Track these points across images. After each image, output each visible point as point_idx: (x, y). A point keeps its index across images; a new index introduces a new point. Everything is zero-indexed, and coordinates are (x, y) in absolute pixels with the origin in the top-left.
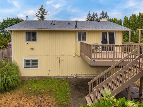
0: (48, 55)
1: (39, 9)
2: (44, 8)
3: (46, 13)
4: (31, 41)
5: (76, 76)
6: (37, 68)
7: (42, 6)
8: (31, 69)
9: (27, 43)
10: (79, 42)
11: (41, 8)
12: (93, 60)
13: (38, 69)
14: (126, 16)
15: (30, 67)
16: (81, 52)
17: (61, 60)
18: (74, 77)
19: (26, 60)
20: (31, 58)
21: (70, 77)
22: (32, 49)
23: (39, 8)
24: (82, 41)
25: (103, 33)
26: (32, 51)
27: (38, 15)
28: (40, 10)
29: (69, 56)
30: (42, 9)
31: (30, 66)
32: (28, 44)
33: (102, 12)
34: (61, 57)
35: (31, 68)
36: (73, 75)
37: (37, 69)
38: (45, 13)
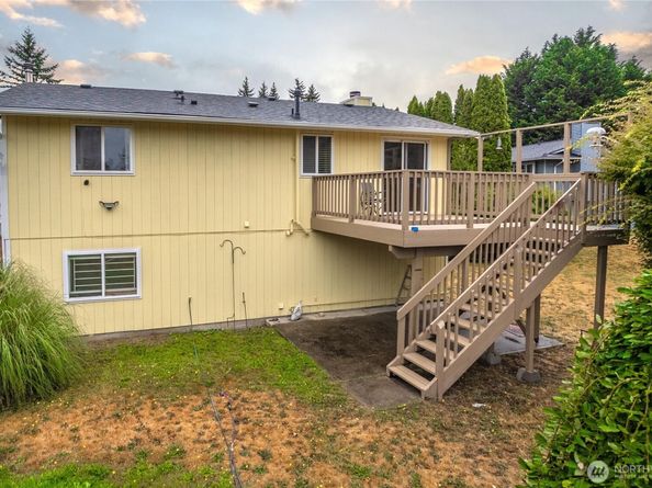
0: (184, 234)
1: (12, 51)
2: (37, 48)
3: (48, 74)
4: (103, 171)
5: (299, 314)
6: (135, 292)
7: (30, 36)
8: (104, 301)
9: (85, 179)
10: (306, 177)
11: (23, 44)
12: (410, 227)
13: (138, 298)
14: (415, 98)
15: (100, 294)
16: (316, 214)
17: (237, 252)
18: (293, 317)
19: (77, 262)
20: (102, 252)
21: (275, 319)
22: (109, 207)
23: (15, 47)
24: (317, 174)
25: (387, 145)
26: (107, 216)
27: (7, 79)
28: (17, 53)
29: (270, 234)
30: (26, 51)
31: (100, 288)
32: (86, 183)
33: (294, 87)
34: (238, 241)
35: (103, 297)
36: (286, 313)
37: (133, 299)
38: (45, 70)
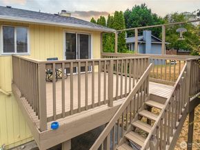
12: (49, 124)
16: (13, 82)
24: (16, 53)
